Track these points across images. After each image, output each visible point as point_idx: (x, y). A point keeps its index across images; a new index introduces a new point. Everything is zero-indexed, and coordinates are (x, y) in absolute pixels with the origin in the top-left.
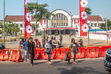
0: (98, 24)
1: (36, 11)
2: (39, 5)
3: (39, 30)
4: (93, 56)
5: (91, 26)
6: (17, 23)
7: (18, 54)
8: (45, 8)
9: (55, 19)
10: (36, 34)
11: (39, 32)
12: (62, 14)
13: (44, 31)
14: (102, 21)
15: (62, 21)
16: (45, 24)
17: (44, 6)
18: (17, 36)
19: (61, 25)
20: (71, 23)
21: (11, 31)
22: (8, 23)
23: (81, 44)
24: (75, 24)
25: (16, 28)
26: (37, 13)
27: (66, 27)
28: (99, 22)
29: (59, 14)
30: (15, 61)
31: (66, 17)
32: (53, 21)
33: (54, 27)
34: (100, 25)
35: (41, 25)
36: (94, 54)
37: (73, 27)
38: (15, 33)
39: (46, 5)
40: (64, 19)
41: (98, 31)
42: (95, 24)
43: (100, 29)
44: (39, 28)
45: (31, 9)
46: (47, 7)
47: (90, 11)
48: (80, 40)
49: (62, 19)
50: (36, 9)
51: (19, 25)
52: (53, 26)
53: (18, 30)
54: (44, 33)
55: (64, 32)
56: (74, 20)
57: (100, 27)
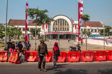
0: (98, 30)
1: (37, 16)
2: (40, 11)
3: (41, 34)
4: (88, 60)
5: (91, 31)
6: (20, 27)
7: (17, 56)
8: (45, 13)
9: (56, 24)
10: (38, 38)
11: (41, 36)
12: (63, 20)
13: (46, 35)
14: (102, 27)
15: (63, 26)
16: (47, 28)
17: (44, 12)
18: (20, 39)
19: (62, 30)
20: (72, 28)
21: (13, 35)
22: (11, 27)
23: (79, 49)
24: (76, 29)
25: (19, 32)
26: (38, 18)
27: (67, 32)
28: (99, 28)
29: (61, 19)
30: (13, 63)
31: (67, 22)
32: (54, 25)
33: (56, 31)
34: (100, 31)
35: (43, 29)
36: (88, 58)
37: (74, 32)
38: (17, 36)
39: (46, 11)
40: (66, 25)
41: (97, 36)
42: (95, 30)
43: (100, 35)
44: (41, 33)
45: (32, 15)
46: (47, 12)
47: (89, 18)
48: (78, 44)
49: (63, 25)
50: (36, 15)
51: (22, 29)
52: (54, 31)
53: (20, 34)
54: (46, 37)
55: (65, 36)
56: (74, 25)
57: (100, 33)
